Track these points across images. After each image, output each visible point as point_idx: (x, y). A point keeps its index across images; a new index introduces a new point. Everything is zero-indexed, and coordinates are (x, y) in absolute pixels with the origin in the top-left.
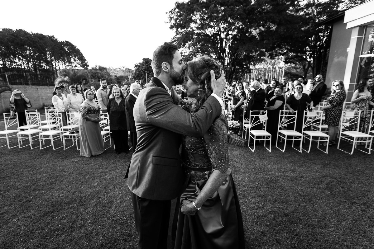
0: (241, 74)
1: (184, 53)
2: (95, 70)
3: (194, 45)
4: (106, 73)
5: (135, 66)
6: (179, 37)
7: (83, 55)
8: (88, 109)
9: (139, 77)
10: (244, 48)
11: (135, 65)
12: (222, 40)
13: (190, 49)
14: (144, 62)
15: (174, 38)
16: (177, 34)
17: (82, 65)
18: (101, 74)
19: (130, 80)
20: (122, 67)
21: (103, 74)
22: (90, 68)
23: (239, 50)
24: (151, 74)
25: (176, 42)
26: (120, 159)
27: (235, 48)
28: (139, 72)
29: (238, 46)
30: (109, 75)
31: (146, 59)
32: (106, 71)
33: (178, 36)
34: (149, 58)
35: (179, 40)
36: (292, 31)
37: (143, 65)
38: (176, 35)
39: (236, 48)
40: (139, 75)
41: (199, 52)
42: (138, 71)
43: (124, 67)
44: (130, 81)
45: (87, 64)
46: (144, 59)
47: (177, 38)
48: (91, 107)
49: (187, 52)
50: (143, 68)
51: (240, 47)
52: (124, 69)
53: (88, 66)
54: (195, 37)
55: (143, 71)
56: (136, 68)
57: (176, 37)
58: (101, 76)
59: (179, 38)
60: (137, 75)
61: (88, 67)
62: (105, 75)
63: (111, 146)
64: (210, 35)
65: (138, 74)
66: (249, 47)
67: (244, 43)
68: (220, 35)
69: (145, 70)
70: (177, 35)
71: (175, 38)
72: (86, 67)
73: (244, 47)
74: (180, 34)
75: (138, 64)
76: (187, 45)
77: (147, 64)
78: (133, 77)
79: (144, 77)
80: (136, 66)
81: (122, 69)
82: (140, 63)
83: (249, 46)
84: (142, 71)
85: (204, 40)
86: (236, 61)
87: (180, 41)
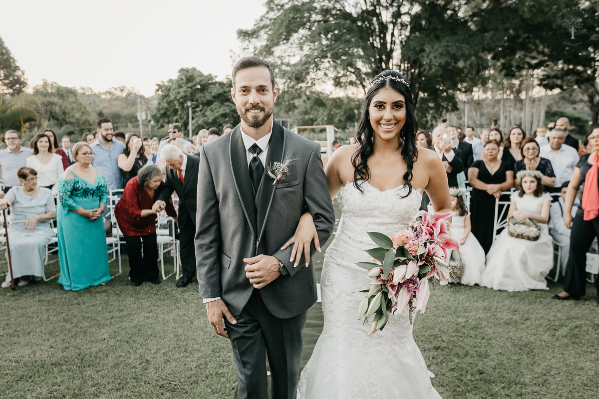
0: (433, 113)
1: (287, 57)
2: (45, 96)
3: (313, 38)
4: (75, 106)
5: (157, 87)
6: (275, 17)
7: (11, 56)
8: (74, 186)
9: (168, 117)
10: (437, 50)
11: (158, 85)
12: (383, 28)
13: (304, 49)
14: (182, 79)
15: (262, 20)
16: (272, 9)
17: (7, 81)
18: (60, 106)
19: (143, 125)
20: (119, 89)
21: (66, 107)
22: (29, 90)
23: (425, 54)
24: (201, 111)
25: (267, 30)
26: (147, 296)
27: (415, 48)
28: (169, 103)
29: (423, 45)
30: (83, 110)
31: (187, 71)
32: (76, 99)
33: (272, 15)
34: (194, 69)
35: (277, 25)
36: (550, 13)
37: (180, 87)
38: (268, 12)
39: (417, 49)
40: (168, 113)
41: (326, 57)
42: (165, 100)
43: (122, 90)
44: (141, 126)
45: (22, 80)
46: (182, 70)
47: (271, 20)
48: (78, 182)
49: (294, 56)
50: (179, 93)
51: (427, 45)
52: (124, 94)
53: (23, 84)
54: (315, 17)
55: (178, 100)
56: (160, 93)
57: (267, 16)
58: (60, 114)
59: (275, 19)
60: (162, 112)
61: (24, 87)
62: (73, 109)
63: (120, 271)
64: (355, 15)
65: (167, 109)
66: (448, 46)
67: (438, 38)
68: (378, 16)
69: (185, 99)
70: (270, 12)
71: (265, 19)
72: (18, 86)
73: (436, 48)
74: (279, 10)
75: (166, 83)
76: (295, 37)
77: (190, 85)
78: (153, 116)
79: (181, 118)
80: (160, 87)
81: (118, 93)
82: (170, 81)
83: (449, 44)
84: (176, 103)
85: (337, 26)
86: (419, 80)
87: (278, 29)
